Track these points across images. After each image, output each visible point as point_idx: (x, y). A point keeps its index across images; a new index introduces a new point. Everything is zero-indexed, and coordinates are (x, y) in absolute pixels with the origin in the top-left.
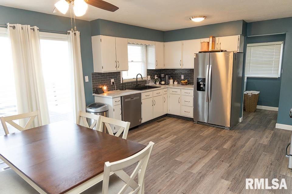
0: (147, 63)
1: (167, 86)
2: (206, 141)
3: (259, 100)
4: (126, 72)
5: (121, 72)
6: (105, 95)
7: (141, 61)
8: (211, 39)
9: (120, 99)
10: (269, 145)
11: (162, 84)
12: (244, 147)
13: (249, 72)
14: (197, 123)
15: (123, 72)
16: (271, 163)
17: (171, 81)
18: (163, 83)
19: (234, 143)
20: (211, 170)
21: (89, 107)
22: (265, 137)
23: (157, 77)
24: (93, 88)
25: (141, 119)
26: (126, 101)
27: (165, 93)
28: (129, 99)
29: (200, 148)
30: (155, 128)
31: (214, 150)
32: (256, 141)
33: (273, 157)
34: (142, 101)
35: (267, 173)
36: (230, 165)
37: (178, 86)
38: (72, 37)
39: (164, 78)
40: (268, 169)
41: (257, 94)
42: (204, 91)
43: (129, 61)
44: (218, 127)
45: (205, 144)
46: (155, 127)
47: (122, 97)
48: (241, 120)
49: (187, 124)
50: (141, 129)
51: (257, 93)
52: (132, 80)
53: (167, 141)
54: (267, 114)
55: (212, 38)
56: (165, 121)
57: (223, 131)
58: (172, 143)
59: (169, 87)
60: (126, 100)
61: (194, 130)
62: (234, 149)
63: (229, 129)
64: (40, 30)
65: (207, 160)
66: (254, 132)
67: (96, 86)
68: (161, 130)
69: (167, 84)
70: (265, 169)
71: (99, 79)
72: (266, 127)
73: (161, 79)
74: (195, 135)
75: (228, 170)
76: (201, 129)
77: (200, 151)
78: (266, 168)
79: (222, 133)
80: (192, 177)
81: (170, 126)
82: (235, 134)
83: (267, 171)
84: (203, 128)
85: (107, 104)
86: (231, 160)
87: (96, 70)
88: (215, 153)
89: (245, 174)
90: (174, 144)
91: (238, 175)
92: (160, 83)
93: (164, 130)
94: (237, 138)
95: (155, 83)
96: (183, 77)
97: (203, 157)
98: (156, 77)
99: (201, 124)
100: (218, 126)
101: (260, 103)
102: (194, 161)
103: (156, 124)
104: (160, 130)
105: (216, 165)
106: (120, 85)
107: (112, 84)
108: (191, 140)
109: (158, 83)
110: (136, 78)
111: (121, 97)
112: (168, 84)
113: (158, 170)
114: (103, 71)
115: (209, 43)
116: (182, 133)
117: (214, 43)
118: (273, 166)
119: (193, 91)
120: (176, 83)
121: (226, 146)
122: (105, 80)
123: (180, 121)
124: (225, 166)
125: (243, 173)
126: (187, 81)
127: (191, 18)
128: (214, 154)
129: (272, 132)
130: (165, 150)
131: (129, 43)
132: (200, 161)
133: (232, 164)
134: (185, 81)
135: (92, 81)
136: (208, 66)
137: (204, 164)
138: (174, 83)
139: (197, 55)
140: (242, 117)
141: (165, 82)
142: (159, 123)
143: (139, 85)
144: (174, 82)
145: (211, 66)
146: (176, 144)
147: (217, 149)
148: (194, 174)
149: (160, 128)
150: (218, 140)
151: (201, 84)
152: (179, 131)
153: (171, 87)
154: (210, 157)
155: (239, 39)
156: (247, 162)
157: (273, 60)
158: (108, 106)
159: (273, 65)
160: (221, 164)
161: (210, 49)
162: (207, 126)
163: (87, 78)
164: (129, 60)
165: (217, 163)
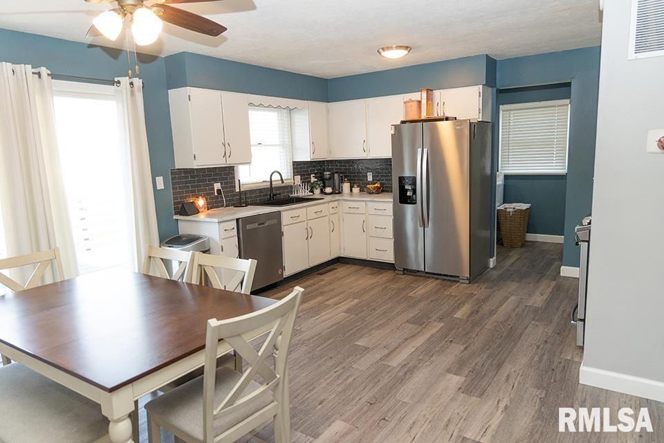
0: (292, 146)
1: (337, 197)
2: (419, 307)
3: (531, 222)
4: (246, 167)
5: (235, 168)
6: (202, 216)
7: (278, 143)
8: (424, 94)
9: (234, 224)
10: (545, 308)
11: (326, 194)
12: (495, 314)
13: (508, 164)
14: (402, 273)
15: (241, 167)
16: (545, 339)
17: (346, 186)
18: (328, 190)
19: (476, 308)
20: (427, 358)
21: (166, 243)
22: (538, 293)
23: (316, 178)
24: (175, 203)
25: (283, 268)
26: (247, 228)
27: (332, 211)
28: (255, 225)
29: (407, 321)
30: (313, 287)
31: (436, 323)
32: (521, 301)
33: (550, 330)
34: (284, 229)
35: (536, 358)
36: (466, 349)
37: (360, 196)
38: (124, 91)
39: (330, 179)
40: (539, 351)
41: (524, 209)
42: (415, 203)
43: (252, 143)
44: (445, 280)
45: (417, 312)
46: (314, 284)
47: (240, 221)
48: (492, 262)
49: (381, 276)
50: (283, 291)
51: (524, 206)
52: (262, 184)
53: (340, 310)
54: (546, 250)
55: (427, 93)
56: (336, 271)
57: (455, 287)
58: (349, 314)
59: (341, 198)
60: (249, 227)
61: (395, 286)
62: (475, 319)
63: (467, 282)
64: (54, 76)
65: (420, 341)
66: (518, 284)
67: (181, 198)
68: (326, 289)
69: (336, 193)
70: (534, 351)
71: (186, 182)
72: (541, 275)
73: (324, 183)
74: (398, 296)
75: (462, 356)
76: (411, 285)
77: (407, 325)
78: (534, 349)
79: (454, 290)
80: (388, 373)
81: (346, 282)
82: (479, 291)
83: (536, 354)
84: (415, 281)
85: (206, 237)
86: (469, 338)
87: (179, 165)
88: (435, 328)
89: (495, 362)
90: (354, 316)
91: (480, 364)
92: (322, 192)
93: (333, 290)
94: (483, 297)
95: (312, 191)
96: (370, 178)
97: (414, 336)
98: (313, 180)
99: (410, 275)
100: (445, 278)
101: (531, 229)
102: (394, 344)
103: (316, 279)
104: (323, 290)
105: (437, 349)
106: (234, 195)
107: (216, 194)
108: (389, 305)
109: (317, 191)
110: (269, 180)
111: (237, 220)
112: (339, 193)
113: (319, 366)
114: (195, 165)
115: (420, 102)
116: (371, 294)
117: (430, 102)
118: (548, 346)
119: (391, 205)
120: (356, 190)
121: (458, 315)
122: (200, 186)
123: (366, 270)
124: (455, 351)
125: (490, 361)
126: (379, 185)
127: (381, 50)
128: (435, 330)
129: (554, 283)
130: (334, 327)
131: (250, 104)
132: (406, 343)
133: (469, 345)
134: (376, 185)
135: (171, 186)
136: (420, 150)
137: (414, 349)
138: (351, 191)
139: (397, 127)
140: (495, 258)
141: (333, 189)
142: (321, 277)
143: (276, 195)
144: (351, 187)
145: (425, 150)
146: (357, 315)
147: (441, 319)
148: (394, 367)
149: (325, 285)
150: (444, 303)
151: (407, 190)
152: (365, 291)
153: (345, 198)
154: (427, 335)
155: (480, 93)
156: (500, 341)
157: (554, 138)
158: (208, 239)
159: (553, 147)
160: (448, 348)
161: (424, 116)
162: (423, 278)
163: (160, 180)
164: (253, 141)
165: (440, 345)
